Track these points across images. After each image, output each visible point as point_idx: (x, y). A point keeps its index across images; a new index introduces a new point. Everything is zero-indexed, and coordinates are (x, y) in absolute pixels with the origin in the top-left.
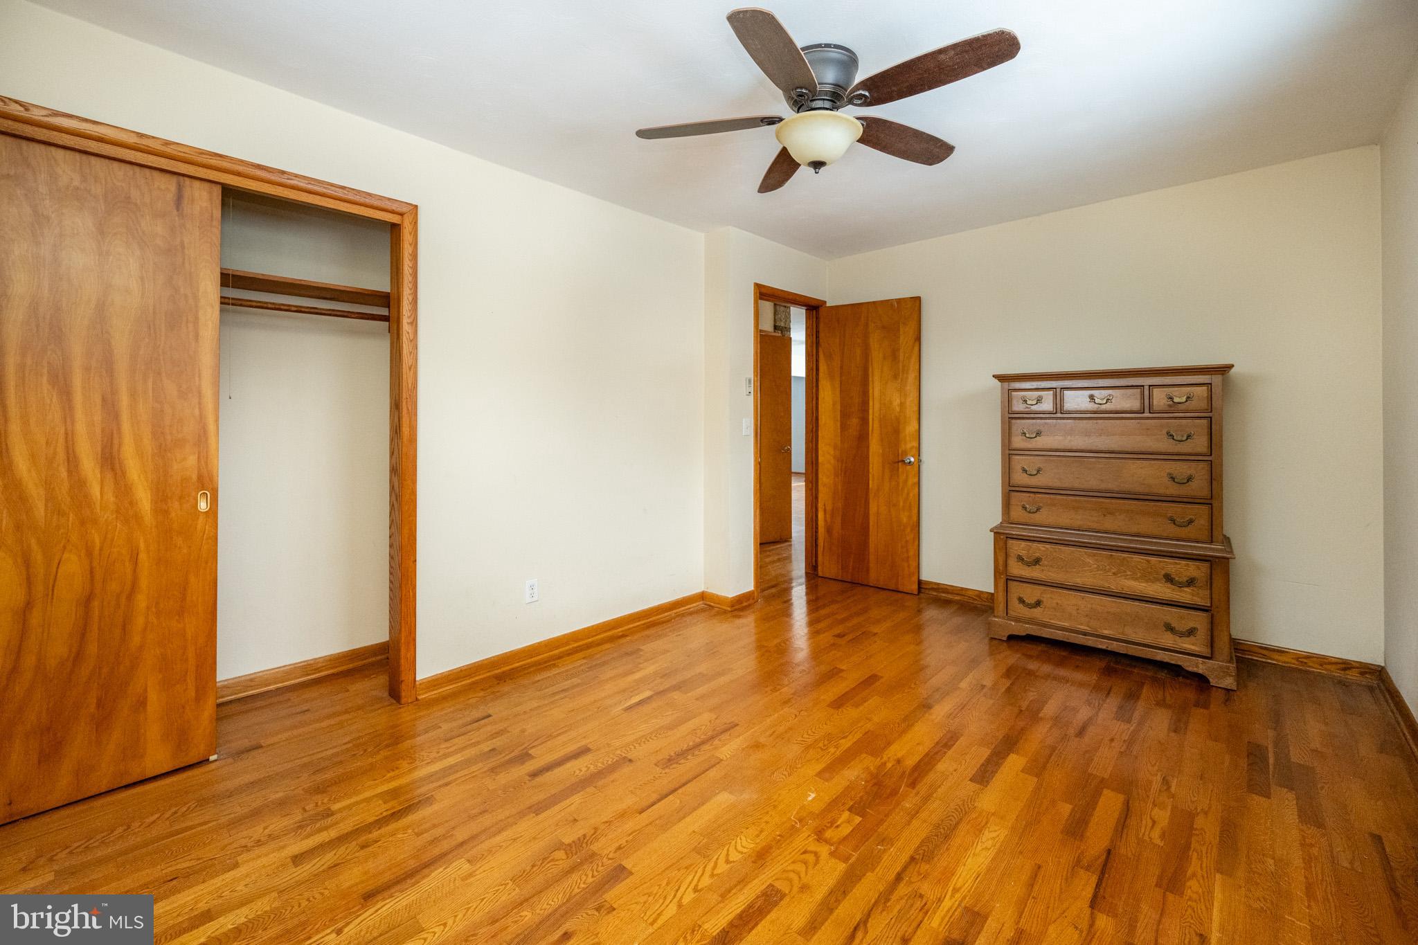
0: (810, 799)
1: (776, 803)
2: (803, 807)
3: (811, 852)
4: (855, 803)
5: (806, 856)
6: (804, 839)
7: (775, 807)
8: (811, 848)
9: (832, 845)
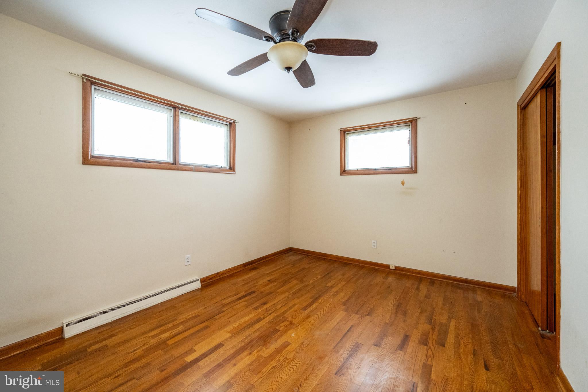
0: (293, 334)
1: (306, 331)
2: (297, 330)
3: (294, 318)
4: (277, 333)
5: (295, 317)
6: (295, 322)
7: (306, 330)
8: (293, 319)
9: (288, 320)
